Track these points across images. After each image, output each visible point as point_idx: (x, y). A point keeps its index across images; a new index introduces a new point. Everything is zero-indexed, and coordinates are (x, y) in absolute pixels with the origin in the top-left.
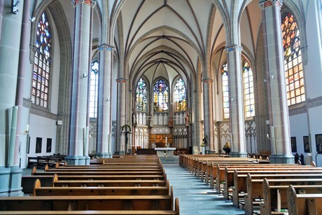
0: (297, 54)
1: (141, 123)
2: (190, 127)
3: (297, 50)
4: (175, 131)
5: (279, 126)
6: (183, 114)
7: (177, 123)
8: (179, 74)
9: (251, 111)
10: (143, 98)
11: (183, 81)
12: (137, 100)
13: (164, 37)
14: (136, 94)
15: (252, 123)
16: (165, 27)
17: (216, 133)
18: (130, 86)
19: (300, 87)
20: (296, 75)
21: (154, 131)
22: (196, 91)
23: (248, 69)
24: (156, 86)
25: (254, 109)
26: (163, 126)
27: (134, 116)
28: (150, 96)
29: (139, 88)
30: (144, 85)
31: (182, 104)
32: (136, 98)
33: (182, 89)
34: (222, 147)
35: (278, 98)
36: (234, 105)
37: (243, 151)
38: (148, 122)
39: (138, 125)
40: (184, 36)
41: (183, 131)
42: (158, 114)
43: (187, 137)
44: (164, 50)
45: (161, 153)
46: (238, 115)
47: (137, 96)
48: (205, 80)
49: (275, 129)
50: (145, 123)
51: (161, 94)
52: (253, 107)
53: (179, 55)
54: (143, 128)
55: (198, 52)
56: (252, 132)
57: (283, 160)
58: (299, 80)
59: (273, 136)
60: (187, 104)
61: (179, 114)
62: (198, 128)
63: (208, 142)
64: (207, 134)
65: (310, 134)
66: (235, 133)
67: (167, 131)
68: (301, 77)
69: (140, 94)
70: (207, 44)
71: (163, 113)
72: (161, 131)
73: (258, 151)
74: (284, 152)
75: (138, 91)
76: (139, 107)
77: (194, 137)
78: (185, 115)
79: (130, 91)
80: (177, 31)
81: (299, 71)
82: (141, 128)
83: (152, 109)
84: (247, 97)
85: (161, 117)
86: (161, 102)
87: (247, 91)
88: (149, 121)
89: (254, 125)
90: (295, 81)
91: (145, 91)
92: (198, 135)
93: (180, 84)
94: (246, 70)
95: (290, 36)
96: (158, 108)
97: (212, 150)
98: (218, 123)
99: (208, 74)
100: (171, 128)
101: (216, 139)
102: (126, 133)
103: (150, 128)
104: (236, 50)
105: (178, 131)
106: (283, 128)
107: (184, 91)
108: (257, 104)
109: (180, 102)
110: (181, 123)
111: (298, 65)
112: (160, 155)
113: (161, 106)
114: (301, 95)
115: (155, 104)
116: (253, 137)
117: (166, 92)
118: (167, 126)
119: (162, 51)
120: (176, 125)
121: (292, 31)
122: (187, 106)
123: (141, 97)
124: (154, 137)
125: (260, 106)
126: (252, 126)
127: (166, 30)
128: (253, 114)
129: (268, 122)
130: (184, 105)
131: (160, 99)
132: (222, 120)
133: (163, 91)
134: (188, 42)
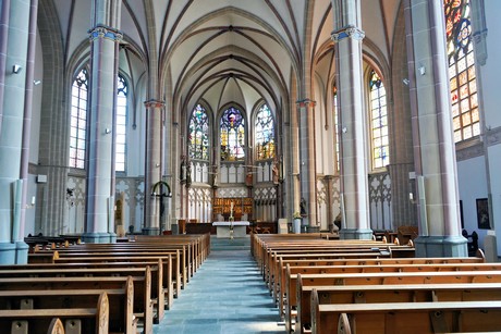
0: (465, 49)
1: (198, 179)
2: (280, 186)
3: (465, 43)
4: (257, 192)
5: (435, 175)
6: (270, 164)
7: (260, 179)
8: (263, 98)
9: (383, 158)
10: (203, 138)
11: (269, 109)
12: (193, 141)
13: (231, 28)
14: (189, 131)
15: (384, 178)
16: (230, 9)
17: (323, 195)
18: (174, 115)
19: (471, 110)
20: (463, 90)
21: (222, 193)
22: (288, 124)
23: (378, 85)
24: (226, 117)
25: (387, 154)
26: (237, 185)
27: (184, 168)
28: (214, 136)
29: (196, 122)
30: (204, 115)
31: (267, 147)
32: (189, 137)
33: (268, 122)
34: (334, 219)
35: (433, 116)
36: (348, 140)
37: (364, 226)
38: (211, 179)
39: (193, 184)
40: (265, 24)
41: (269, 193)
42: (228, 165)
43: (276, 202)
44: (234, 54)
45: (224, 231)
46: (355, 160)
47: (193, 134)
48: (302, 102)
49: (427, 181)
50: (205, 179)
51: (232, 130)
52: (386, 150)
53: (260, 63)
54: (202, 188)
55: (289, 52)
56: (385, 193)
57: (445, 248)
58: (469, 97)
59: (422, 196)
60: (276, 147)
61: (263, 165)
62: (291, 186)
63: (307, 210)
64: (305, 197)
65: (490, 195)
66: (350, 193)
67: (243, 192)
68: (472, 92)
69: (196, 131)
70: (305, 38)
71: (237, 163)
72: (233, 192)
73: (395, 225)
74: (447, 231)
75: (192, 126)
76: (196, 153)
77: (286, 203)
78: (273, 167)
79: (175, 124)
80: (252, 17)
81: (469, 82)
82: (198, 187)
83: (218, 157)
84: (376, 133)
85: (232, 169)
86: (232, 144)
87: (376, 124)
88: (213, 177)
89: (388, 182)
90: (460, 101)
91: (205, 127)
92: (292, 199)
93: (265, 114)
94: (374, 87)
95: (453, 20)
96: (227, 155)
97: (314, 224)
98: (327, 179)
99: (307, 92)
100: (250, 188)
101: (324, 205)
102: (162, 196)
103: (214, 188)
104: (352, 36)
105: (261, 194)
106: (443, 179)
107: (271, 125)
108: (392, 144)
109: (264, 144)
110: (267, 179)
111: (467, 70)
112: (221, 234)
113: (233, 151)
114: (472, 124)
115: (223, 148)
116: (386, 203)
117: (241, 128)
118: (243, 184)
119: (231, 56)
120: (257, 183)
121: (456, 9)
122: (276, 150)
123: (198, 136)
124: (220, 202)
125: (397, 146)
126: (385, 182)
127: (233, 15)
128: (387, 162)
129: (412, 175)
130: (271, 148)
131: (232, 140)
132: (333, 174)
133: (236, 126)
134: (274, 36)
